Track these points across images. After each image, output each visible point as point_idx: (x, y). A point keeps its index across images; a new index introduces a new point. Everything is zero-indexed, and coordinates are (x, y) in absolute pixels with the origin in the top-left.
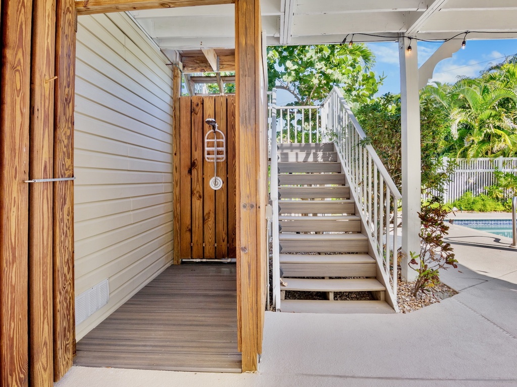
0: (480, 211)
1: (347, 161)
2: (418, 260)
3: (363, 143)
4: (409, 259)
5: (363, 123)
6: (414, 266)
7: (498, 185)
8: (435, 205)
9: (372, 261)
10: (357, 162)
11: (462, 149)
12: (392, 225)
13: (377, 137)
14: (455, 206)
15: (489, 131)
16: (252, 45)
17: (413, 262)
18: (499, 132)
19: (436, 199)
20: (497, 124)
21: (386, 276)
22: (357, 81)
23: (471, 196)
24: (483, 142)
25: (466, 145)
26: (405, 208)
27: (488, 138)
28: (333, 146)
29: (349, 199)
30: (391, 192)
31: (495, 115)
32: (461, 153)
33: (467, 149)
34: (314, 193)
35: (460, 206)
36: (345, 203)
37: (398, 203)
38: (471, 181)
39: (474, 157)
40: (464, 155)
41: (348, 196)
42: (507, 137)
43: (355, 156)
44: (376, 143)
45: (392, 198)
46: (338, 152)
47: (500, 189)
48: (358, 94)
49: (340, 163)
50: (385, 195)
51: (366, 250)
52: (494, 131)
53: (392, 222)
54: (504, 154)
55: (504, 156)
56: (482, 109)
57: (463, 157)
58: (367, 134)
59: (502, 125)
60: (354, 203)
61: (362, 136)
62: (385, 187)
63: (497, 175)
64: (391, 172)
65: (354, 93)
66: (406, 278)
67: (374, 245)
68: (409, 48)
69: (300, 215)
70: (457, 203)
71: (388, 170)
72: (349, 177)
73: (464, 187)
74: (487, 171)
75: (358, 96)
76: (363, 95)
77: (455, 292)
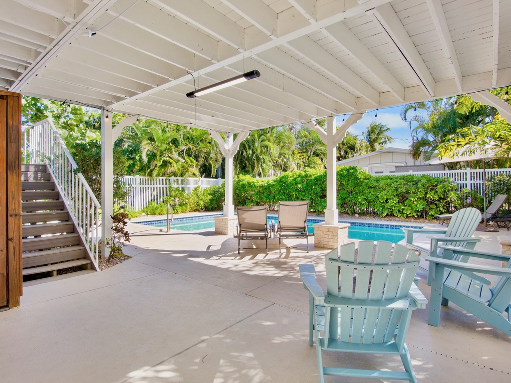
0: (160, 214)
1: (60, 181)
2: (110, 242)
3: (76, 172)
4: (106, 242)
5: (74, 155)
6: (108, 246)
7: (171, 196)
8: (122, 211)
9: (82, 248)
10: (70, 183)
11: (149, 170)
12: (95, 226)
13: (85, 168)
14: (144, 212)
15: (165, 159)
16: (17, 126)
17: (108, 243)
18: (171, 160)
19: (122, 207)
20: (170, 155)
21: (91, 255)
22: (66, 111)
23: (154, 204)
24: (162, 166)
25: (152, 168)
26: (103, 214)
27: (165, 164)
28: (46, 168)
29: (63, 210)
30: (95, 204)
31: (169, 149)
32: (149, 173)
33: (152, 171)
34: (32, 207)
35: (147, 212)
36: (56, 214)
37: (99, 211)
38: (155, 193)
39: (156, 176)
40: (150, 174)
41: (62, 208)
42: (175, 164)
43: (68, 179)
44: (84, 172)
45: (95, 208)
46: (52, 173)
47: (172, 198)
48: (67, 122)
49: (54, 183)
50: (91, 206)
51: (77, 243)
52: (168, 159)
53: (95, 224)
54: (175, 175)
55: (175, 176)
56: (162, 143)
57: (150, 176)
58: (77, 164)
59: (173, 156)
60: (68, 213)
61: (75, 166)
62: (91, 201)
63: (170, 188)
64: (94, 191)
65: (62, 120)
66: (104, 256)
67: (83, 238)
68: (107, 117)
69: (30, 224)
70: (145, 210)
71: (93, 190)
72: (62, 194)
73: (150, 198)
74: (165, 186)
75: (66, 123)
76: (71, 125)
77: (131, 257)
